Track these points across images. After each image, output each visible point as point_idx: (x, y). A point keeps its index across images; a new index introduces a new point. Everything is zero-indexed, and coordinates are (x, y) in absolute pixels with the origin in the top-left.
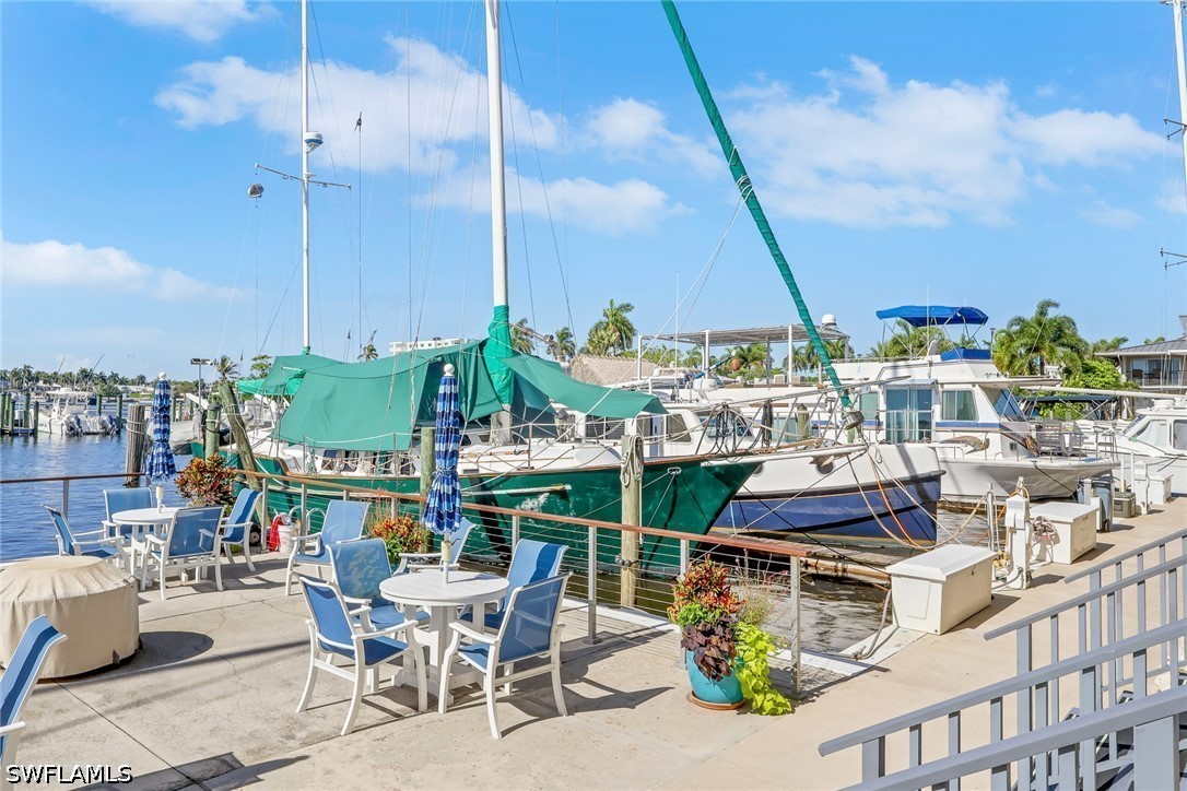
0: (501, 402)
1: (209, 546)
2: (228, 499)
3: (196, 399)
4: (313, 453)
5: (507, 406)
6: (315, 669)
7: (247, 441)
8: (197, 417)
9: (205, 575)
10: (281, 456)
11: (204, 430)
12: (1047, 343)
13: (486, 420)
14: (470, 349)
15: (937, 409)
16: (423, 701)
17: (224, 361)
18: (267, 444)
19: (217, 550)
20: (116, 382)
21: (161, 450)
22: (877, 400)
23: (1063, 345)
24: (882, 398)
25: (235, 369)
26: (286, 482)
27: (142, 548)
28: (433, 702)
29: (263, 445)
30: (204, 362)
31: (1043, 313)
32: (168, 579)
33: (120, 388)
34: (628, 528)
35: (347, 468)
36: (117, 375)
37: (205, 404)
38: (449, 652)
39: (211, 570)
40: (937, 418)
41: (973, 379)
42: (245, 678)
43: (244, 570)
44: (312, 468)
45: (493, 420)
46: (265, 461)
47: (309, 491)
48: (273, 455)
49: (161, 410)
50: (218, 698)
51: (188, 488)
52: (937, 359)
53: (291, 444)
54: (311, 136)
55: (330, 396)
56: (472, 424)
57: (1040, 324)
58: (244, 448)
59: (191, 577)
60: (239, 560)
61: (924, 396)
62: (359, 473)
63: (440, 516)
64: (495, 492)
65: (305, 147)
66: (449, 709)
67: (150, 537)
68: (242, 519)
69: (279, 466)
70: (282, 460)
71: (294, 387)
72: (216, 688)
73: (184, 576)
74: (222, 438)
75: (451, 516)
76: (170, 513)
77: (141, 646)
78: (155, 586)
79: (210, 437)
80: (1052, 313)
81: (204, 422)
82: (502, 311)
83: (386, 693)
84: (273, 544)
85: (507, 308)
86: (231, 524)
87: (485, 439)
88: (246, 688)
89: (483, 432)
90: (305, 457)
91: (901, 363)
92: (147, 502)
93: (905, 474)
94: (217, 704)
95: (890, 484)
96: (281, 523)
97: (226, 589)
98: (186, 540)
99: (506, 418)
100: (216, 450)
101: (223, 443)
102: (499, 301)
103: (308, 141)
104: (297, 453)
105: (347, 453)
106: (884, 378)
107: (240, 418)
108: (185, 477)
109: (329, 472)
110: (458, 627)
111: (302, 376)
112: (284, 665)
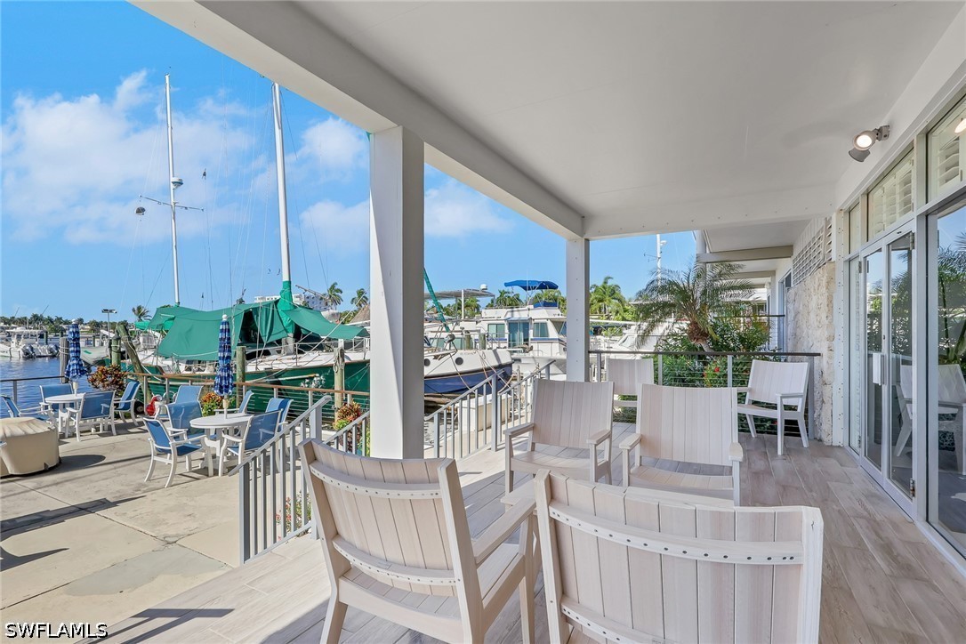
0: (287, 332)
1: (107, 411)
2: (122, 388)
3: (106, 333)
4: (178, 362)
5: (291, 335)
6: (154, 461)
7: (137, 357)
8: (106, 344)
9: (106, 428)
10: (159, 364)
11: (111, 350)
12: (607, 298)
13: (279, 342)
14: (269, 305)
15: (531, 332)
16: (211, 472)
17: (139, 308)
18: (151, 358)
19: (112, 414)
20: (61, 323)
21: (75, 362)
22: (504, 328)
23: (615, 298)
24: (506, 327)
25: (148, 314)
26: (163, 379)
27: (65, 416)
28: (216, 472)
29: (147, 358)
30: (111, 311)
31: (605, 283)
32: (81, 432)
33: (64, 327)
34: (337, 391)
35: (199, 370)
36: (61, 318)
37: (112, 335)
38: (223, 448)
39: (110, 427)
40: (531, 336)
41: (548, 317)
42: (120, 470)
43: (132, 425)
44: (178, 371)
45: (283, 341)
46: (150, 368)
47: (171, 383)
48: (155, 364)
49: (74, 340)
50: (104, 479)
51: (96, 383)
52: (532, 307)
53: (166, 358)
54: (176, 180)
55: (190, 330)
56: (271, 344)
57: (604, 288)
58: (135, 360)
59: (98, 430)
60: (128, 421)
61: (526, 325)
62: (206, 372)
63: (221, 387)
64: (280, 379)
65: (172, 186)
66: (224, 474)
67: (70, 409)
68: (129, 398)
69: (158, 370)
70: (160, 367)
71: (169, 325)
72: (103, 476)
73: (93, 430)
74: (122, 356)
75: (227, 387)
76: (81, 396)
77: (60, 462)
78: (74, 435)
79: (114, 355)
80: (610, 283)
81: (110, 347)
82: (287, 284)
83: (195, 472)
84: (151, 410)
85: (290, 282)
86: (123, 401)
87: (279, 352)
88: (119, 475)
89: (278, 348)
90: (174, 364)
91: (515, 309)
92: (69, 391)
93: (496, 364)
94: (101, 482)
95: (489, 369)
96: (156, 400)
97: (118, 434)
98: (91, 409)
99: (291, 340)
100: (119, 363)
101: (123, 358)
102: (286, 278)
103: (173, 183)
104: (169, 362)
105: (199, 362)
106: (508, 317)
107: (131, 344)
108: (94, 377)
109: (189, 372)
110: (226, 436)
111: (173, 319)
112: (141, 464)
